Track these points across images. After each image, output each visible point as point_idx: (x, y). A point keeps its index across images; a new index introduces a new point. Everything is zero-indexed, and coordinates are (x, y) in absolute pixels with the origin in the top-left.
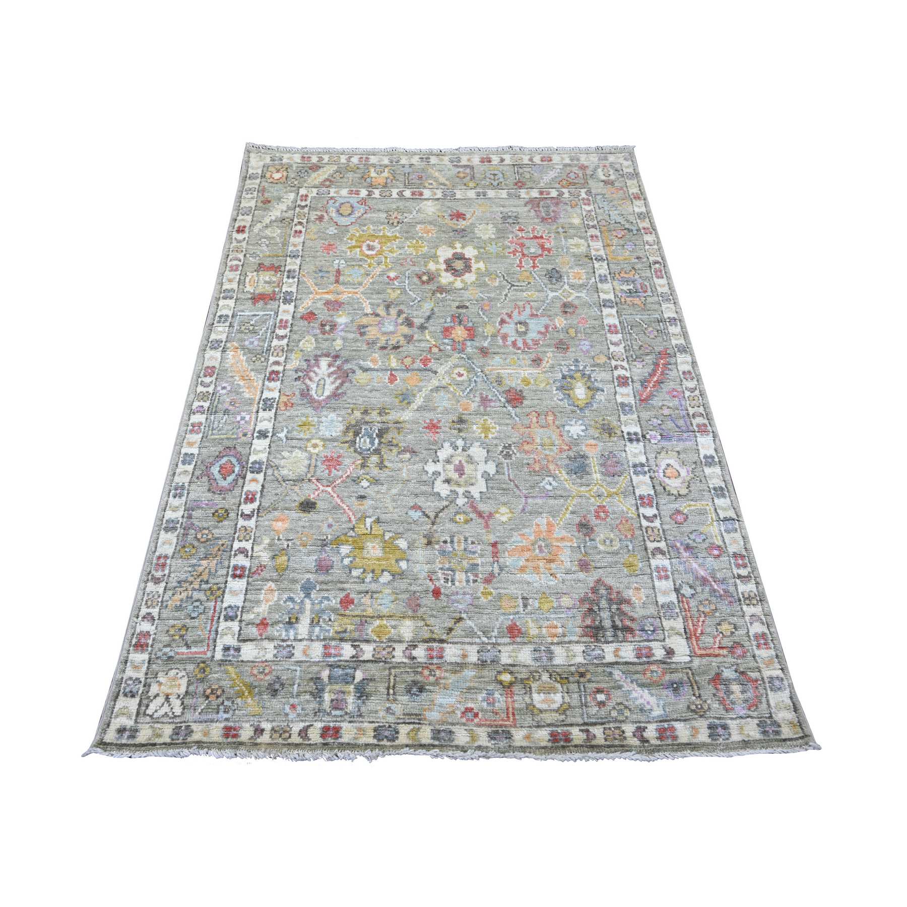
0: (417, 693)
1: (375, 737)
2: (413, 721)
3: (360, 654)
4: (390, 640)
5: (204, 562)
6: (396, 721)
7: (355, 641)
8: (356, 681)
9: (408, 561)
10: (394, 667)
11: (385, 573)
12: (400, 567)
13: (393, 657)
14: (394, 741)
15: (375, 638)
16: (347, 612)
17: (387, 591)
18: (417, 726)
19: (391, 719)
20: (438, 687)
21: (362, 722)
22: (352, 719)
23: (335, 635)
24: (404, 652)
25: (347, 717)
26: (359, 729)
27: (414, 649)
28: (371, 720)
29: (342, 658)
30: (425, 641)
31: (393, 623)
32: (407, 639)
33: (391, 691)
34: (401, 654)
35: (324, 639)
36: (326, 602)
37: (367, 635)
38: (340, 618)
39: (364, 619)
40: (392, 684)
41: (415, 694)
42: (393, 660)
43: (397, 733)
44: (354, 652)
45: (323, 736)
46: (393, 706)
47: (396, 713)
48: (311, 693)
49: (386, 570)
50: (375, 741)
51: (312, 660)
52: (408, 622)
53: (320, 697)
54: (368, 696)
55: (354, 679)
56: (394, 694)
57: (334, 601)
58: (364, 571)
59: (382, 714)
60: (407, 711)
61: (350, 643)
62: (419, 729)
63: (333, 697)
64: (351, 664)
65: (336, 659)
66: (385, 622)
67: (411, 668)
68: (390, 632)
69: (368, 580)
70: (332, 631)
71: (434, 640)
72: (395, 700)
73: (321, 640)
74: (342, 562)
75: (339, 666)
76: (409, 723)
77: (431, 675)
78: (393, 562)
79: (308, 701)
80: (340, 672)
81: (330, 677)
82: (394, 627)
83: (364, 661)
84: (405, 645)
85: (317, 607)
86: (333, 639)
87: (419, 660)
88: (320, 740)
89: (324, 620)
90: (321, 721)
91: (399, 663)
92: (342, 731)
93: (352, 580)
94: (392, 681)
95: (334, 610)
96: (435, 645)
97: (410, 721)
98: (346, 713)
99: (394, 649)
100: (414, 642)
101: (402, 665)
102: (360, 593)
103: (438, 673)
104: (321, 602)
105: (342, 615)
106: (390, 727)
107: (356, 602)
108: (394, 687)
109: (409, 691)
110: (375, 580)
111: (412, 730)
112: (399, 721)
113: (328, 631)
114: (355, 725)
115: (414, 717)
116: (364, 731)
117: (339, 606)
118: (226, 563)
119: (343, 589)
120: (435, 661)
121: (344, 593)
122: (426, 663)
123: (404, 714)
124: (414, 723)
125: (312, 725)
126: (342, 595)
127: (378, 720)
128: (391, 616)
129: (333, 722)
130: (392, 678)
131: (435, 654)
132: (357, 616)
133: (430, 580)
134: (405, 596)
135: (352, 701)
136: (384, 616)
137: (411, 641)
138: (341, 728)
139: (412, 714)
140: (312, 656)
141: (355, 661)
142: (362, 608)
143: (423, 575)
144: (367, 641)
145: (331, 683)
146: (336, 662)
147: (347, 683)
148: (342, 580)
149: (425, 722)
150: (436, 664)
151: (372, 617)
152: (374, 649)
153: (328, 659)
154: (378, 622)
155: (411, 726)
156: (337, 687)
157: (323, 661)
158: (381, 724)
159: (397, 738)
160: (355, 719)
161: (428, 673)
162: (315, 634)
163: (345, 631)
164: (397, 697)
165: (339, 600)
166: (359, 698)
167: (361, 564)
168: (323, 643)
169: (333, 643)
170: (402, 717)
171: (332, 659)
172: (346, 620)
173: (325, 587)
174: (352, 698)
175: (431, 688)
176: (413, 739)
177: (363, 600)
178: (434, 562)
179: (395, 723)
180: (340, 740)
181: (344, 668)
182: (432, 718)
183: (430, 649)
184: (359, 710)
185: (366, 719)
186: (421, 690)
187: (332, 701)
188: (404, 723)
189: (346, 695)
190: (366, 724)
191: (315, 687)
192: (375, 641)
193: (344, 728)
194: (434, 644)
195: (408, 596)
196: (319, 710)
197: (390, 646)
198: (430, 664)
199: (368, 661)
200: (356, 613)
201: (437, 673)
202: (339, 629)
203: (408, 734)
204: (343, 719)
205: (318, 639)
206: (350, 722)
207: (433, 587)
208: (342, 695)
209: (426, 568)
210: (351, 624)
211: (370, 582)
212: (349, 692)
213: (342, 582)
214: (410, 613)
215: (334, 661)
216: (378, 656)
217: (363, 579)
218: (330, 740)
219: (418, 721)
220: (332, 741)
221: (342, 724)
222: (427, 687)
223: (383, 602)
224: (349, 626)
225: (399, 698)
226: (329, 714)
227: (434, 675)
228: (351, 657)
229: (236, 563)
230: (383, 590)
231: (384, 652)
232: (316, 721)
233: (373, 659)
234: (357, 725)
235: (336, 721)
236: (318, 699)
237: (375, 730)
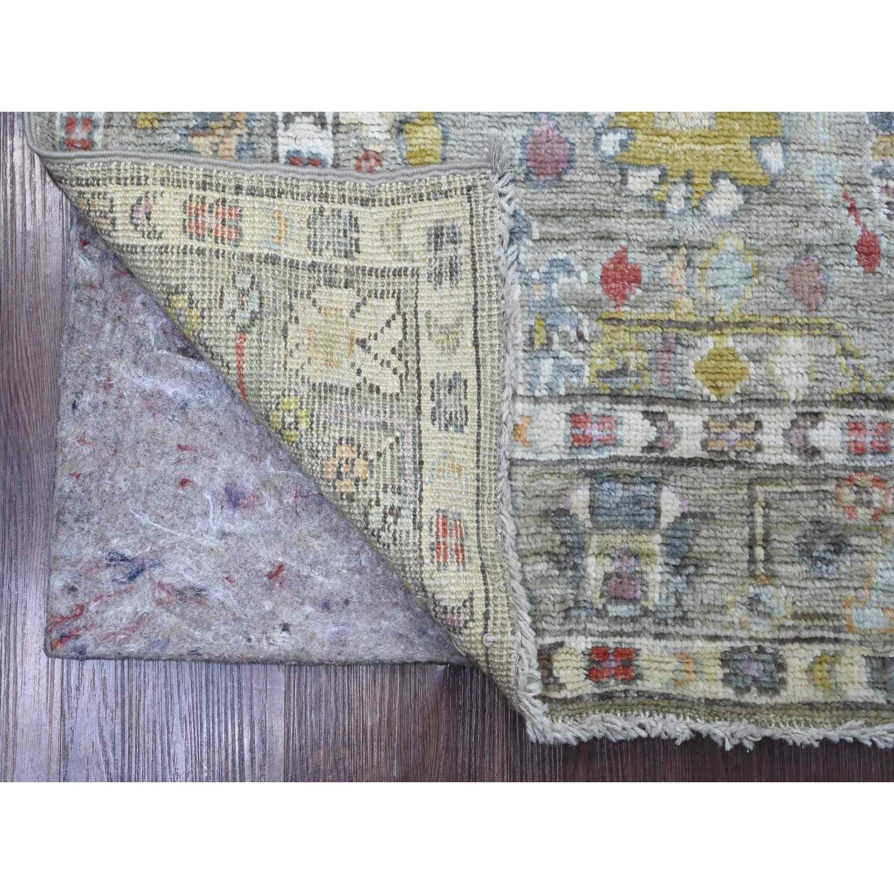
0: (829, 556)
1: (726, 680)
2: (819, 633)
3: (669, 439)
4: (747, 397)
5: (202, 140)
6: (777, 634)
7: (652, 400)
8: (666, 520)
9: (785, 143)
10: (761, 480)
11: (724, 184)
12: (764, 165)
13: (759, 448)
14: (776, 692)
15: (706, 391)
16: (626, 312)
17: (732, 243)
18: (830, 648)
19: (762, 629)
20: (879, 541)
21: (688, 637)
22: (662, 629)
23: (598, 383)
24: (786, 434)
25: (647, 622)
26: (684, 657)
27: (814, 425)
28: (712, 632)
29: (620, 452)
30: (843, 402)
31: (754, 345)
32: (793, 396)
33: (760, 552)
34: (780, 441)
35: (570, 397)
36: (563, 279)
37: (683, 381)
38: (608, 328)
39: (672, 332)
40: (759, 531)
41: (822, 559)
42: (759, 457)
43: (781, 667)
44: (652, 434)
45: (592, 674)
46: (767, 593)
47: (776, 614)
48: (551, 555)
49: (725, 175)
50: (729, 693)
51: (542, 458)
52: (793, 343)
53: (575, 567)
54: (700, 565)
55: (658, 516)
56: (768, 559)
57: (584, 275)
58: (663, 177)
59: (738, 614)
60: (803, 607)
61: (641, 408)
62: (836, 656)
63: (610, 566)
64: (648, 471)
65: (606, 455)
66: (730, 342)
67: (807, 481)
68: (744, 371)
69: (675, 206)
70: (587, 371)
71: (865, 399)
72: (772, 576)
73: (562, 399)
74: (596, 146)
75: (615, 477)
76: (810, 640)
77: (859, 503)
78: (744, 147)
79: (544, 579)
80: (619, 492)
81: (593, 509)
82: (756, 357)
83: (682, 462)
84: (789, 413)
85: (539, 293)
86: (591, 395)
87: (830, 458)
88: (588, 688)
89: (566, 335)
90: (585, 632)
91: (775, 467)
92: (642, 662)
93: (630, 207)
94: (759, 519)
95: (589, 306)
96: (869, 413)
97: (813, 634)
98: (646, 612)
99: (759, 425)
100: (812, 404)
101: (781, 472)
102: (654, 247)
103: (877, 495)
104: (548, 279)
105: (609, 320)
106: (761, 650)
107: (645, 276)
108: (766, 540)
109: (806, 552)
110: (696, 208)
111: (818, 660)
112: (783, 635)
113: (577, 371)
114: (671, 644)
115: (823, 622)
116: (695, 662)
117: (599, 290)
118: (266, 147)
119: (608, 237)
120: (869, 461)
121: (614, 248)
122: (845, 468)
123: (795, 616)
124: (822, 640)
125: (561, 644)
126: (605, 255)
127: (729, 633)
128: (745, 324)
129: (615, 634)
130: (759, 510)
131: (869, 439)
132: (652, 322)
133: (852, 209)
134: (781, 260)
135: (658, 578)
136: (727, 323)
137: (804, 402)
138: (637, 652)
139: (817, 616)
140: (543, 445)
141: (657, 461)
142: (665, 296)
143: (830, 192)
144: (687, 402)
145: (598, 527)
146: (604, 461)
147: (642, 526)
148: (601, 205)
149: (850, 636)
150: (872, 470)
151: (695, 327)
152: (706, 426)
153: (585, 456)
154: (709, 343)
155: (816, 650)
156: (618, 539)
157: (571, 462)
158: (739, 644)
159: (783, 682)
160: (671, 629)
161: (853, 497)
162: (543, 380)
163: (623, 371)
164: (777, 567)
165: (598, 270)
166: (677, 570)
167: (652, 155)
168: (568, 408)
169: (595, 407)
170: (790, 623)
171: (594, 455)
172: (624, 337)
173: (555, 229)
174: (659, 569)
175: (864, 541)
176: (827, 688)
177: (664, 272)
178: (858, 153)
179: (773, 641)
180: (640, 685)
181: (629, 479)
182: (868, 625)
183: (855, 426)
184: (679, 604)
185: (698, 629)
186: (839, 546)
187: (607, 577)
188: (796, 640)
189: (643, 560)
190: (699, 644)
191: (558, 538)
192: (706, 402)
193: (644, 652)
194: (865, 412)
195: (791, 259)
196: (577, 602)
197: (749, 417)
198: (856, 470)
199: (692, 462)
200: (651, 312)
201: (876, 497)
202: (609, 365)
203: (810, 670)
204: (638, 627)
205: (554, 397)
206: (658, 636)
207: (858, 231)
208: (632, 561)
209: (838, 166)
210: (640, 348)
211: (682, 213)
212: (650, 555)
213: (602, 214)
214: (798, 314)
215: (598, 461)
216: (717, 446)
217: (661, 204)
218: (614, 685)
219: (832, 635)
220: (622, 687)
221: (638, 643)
222: (854, 541)
223: (722, 277)
224: (632, 354)
225: (782, 569)
226: (601, 614)
227: (869, 504)
228: (644, 449)
229: (292, 147)
230: (720, 241)
231: (734, 435)
232: (570, 633)
233: (705, 455)
234: (679, 644)
235: (621, 634)
236: (570, 573)
237: (726, 660)
